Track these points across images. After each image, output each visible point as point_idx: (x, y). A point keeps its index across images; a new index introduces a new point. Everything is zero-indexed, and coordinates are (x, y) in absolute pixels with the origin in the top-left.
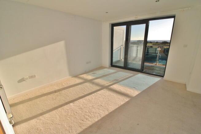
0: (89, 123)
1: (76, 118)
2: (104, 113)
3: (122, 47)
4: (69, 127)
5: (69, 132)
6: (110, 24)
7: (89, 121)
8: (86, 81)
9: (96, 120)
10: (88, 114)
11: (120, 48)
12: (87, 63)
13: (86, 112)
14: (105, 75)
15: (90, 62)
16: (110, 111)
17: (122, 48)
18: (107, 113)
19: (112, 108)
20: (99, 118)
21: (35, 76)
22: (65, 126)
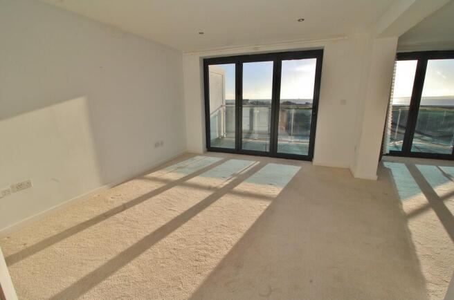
0: (213, 262)
1: (179, 259)
2: (234, 238)
3: (221, 109)
4: (173, 279)
5: (179, 289)
6: (200, 58)
7: (211, 257)
8: (170, 184)
9: (226, 252)
10: (203, 246)
11: (217, 111)
12: (157, 145)
13: (196, 244)
14: (204, 169)
15: (162, 144)
16: (244, 232)
17: (222, 112)
18: (240, 236)
19: (246, 225)
20: (230, 247)
21: (29, 184)
22: (163, 280)
